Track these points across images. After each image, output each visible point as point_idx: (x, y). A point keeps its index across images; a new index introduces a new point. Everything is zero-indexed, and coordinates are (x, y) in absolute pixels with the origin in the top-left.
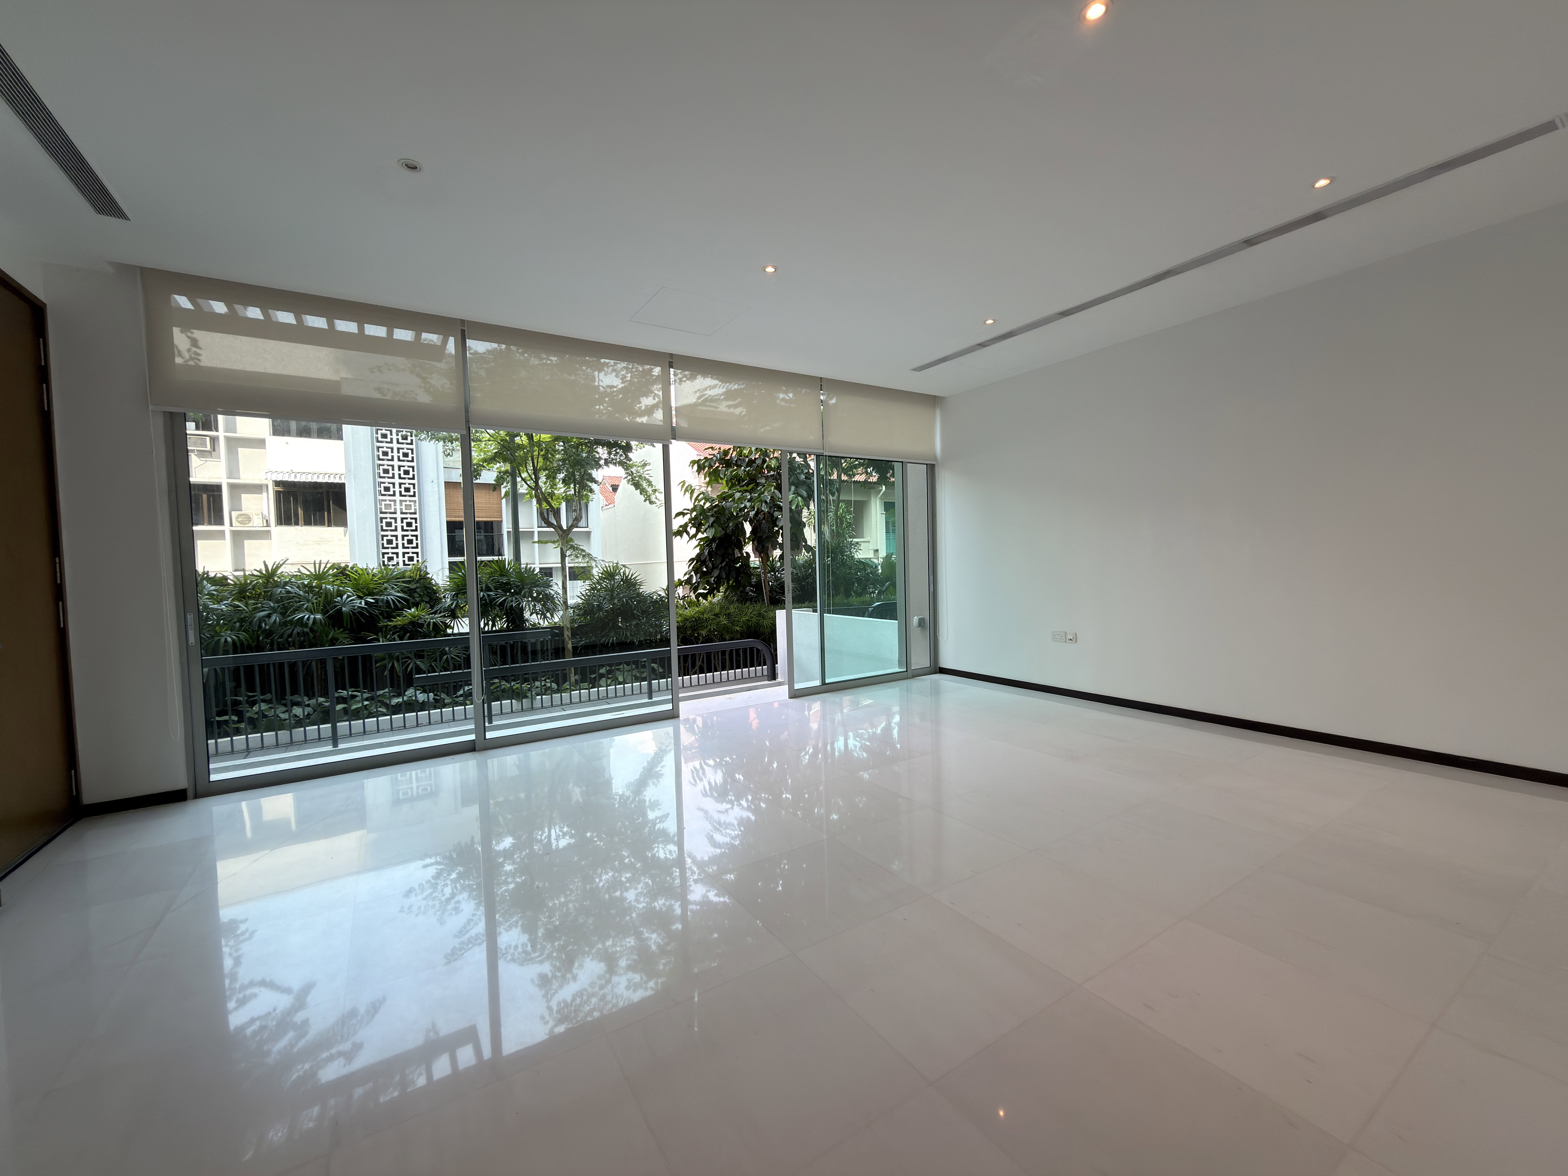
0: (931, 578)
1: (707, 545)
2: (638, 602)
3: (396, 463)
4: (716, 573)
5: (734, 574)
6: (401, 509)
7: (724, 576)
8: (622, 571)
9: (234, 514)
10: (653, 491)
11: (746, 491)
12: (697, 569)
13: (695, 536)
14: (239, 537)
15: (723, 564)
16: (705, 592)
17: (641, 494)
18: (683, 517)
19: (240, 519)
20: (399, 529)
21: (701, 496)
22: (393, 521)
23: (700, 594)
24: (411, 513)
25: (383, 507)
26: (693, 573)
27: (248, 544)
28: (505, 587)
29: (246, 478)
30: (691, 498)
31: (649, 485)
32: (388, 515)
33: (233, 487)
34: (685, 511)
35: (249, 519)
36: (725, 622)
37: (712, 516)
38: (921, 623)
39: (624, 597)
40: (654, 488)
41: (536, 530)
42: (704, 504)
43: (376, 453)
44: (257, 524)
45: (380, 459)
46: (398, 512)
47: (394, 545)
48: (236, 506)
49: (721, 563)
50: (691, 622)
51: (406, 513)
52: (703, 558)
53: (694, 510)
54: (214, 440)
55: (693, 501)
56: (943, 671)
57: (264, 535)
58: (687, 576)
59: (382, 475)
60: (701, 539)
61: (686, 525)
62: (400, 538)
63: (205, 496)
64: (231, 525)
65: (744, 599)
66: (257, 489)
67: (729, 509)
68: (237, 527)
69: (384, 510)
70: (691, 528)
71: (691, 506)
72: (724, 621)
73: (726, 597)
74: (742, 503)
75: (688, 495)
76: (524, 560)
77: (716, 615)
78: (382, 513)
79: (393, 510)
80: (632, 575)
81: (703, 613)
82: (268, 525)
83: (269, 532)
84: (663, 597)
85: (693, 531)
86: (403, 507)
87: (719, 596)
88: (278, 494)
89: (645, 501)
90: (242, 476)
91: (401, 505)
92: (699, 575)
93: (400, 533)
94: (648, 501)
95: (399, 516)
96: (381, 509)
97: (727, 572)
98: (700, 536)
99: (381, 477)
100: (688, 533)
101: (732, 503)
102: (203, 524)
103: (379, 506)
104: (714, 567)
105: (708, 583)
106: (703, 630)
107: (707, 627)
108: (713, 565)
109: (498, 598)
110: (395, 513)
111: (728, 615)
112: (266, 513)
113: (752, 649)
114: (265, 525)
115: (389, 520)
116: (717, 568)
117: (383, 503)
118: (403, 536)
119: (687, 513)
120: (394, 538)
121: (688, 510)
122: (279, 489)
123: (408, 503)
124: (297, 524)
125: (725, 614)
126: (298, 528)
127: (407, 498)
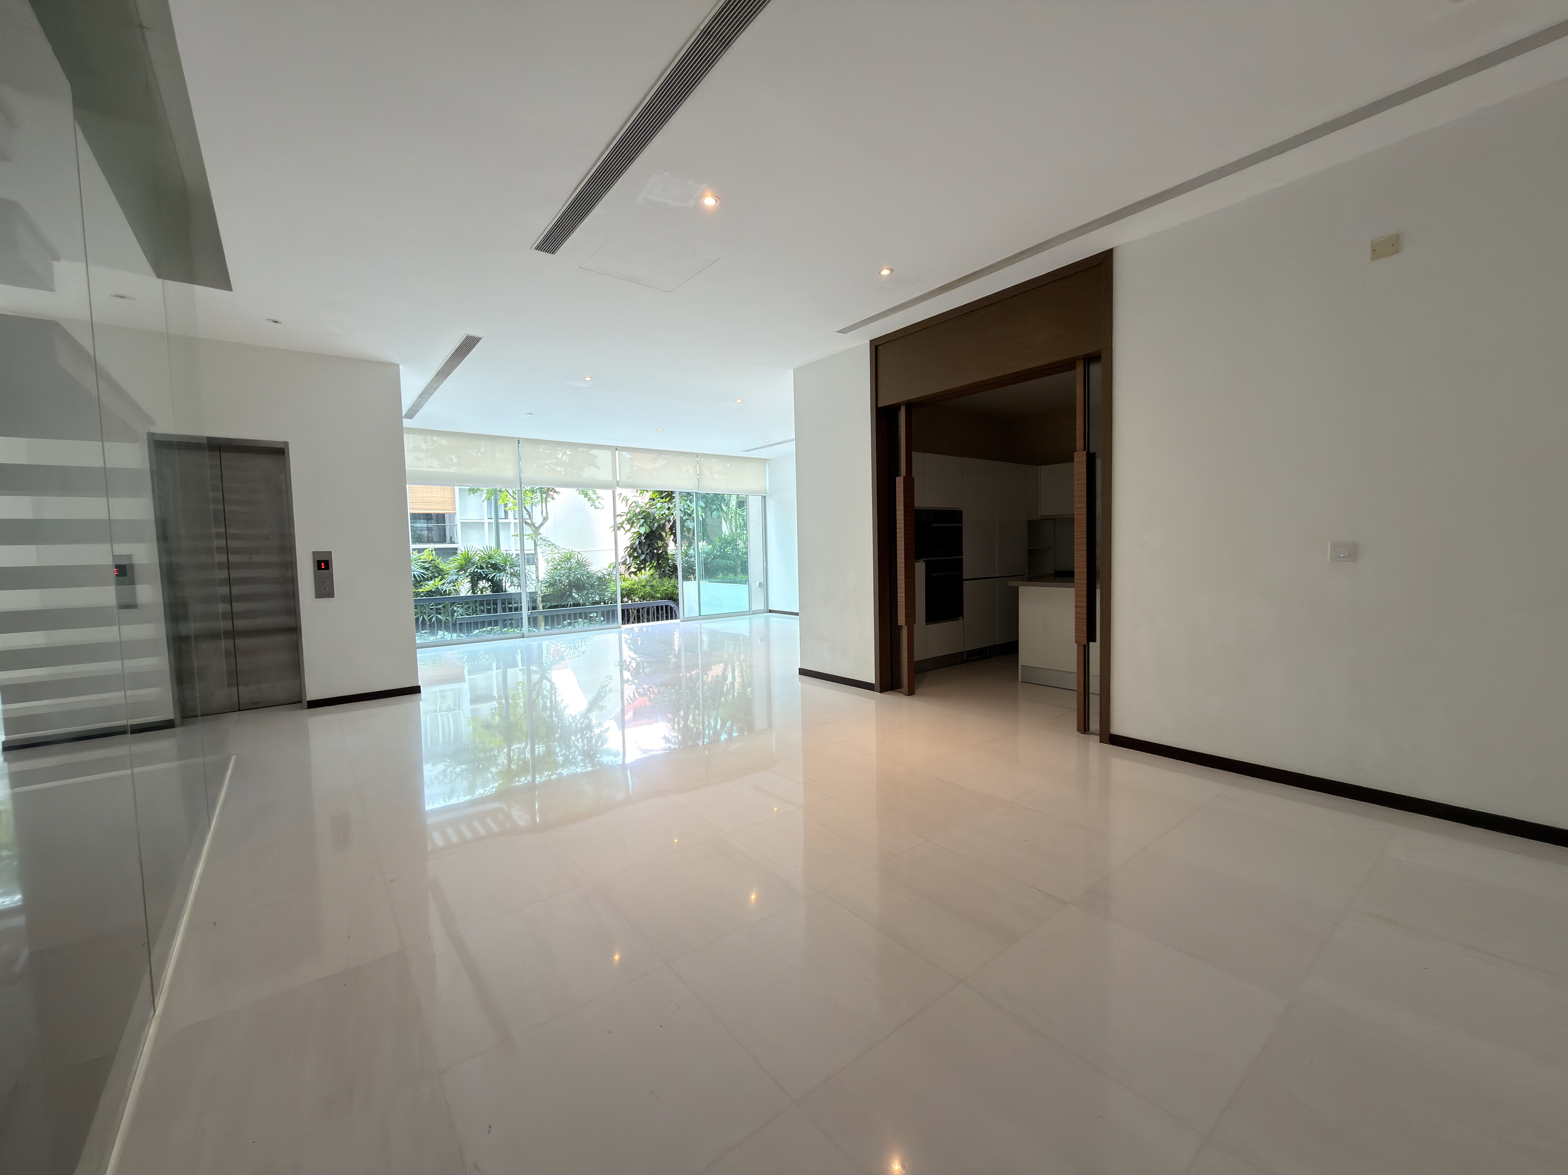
0: (765, 559)
1: (638, 538)
2: (588, 578)
4: (643, 557)
5: (655, 558)
7: (649, 560)
8: (576, 556)
10: (597, 497)
11: (665, 502)
12: (631, 554)
13: (629, 530)
15: (648, 551)
16: (636, 570)
17: (589, 501)
18: (621, 517)
21: (634, 504)
23: (632, 572)
26: (627, 557)
28: (495, 567)
30: (626, 506)
31: (594, 493)
34: (622, 514)
36: (650, 591)
37: (642, 518)
38: (760, 585)
39: (578, 574)
40: (597, 496)
42: (636, 509)
49: (647, 550)
50: (626, 591)
52: (634, 547)
53: (629, 512)
56: (770, 611)
58: (624, 559)
60: (634, 533)
61: (623, 523)
65: (663, 575)
67: (653, 514)
70: (626, 524)
71: (626, 510)
72: (648, 589)
73: (650, 574)
74: (662, 511)
75: (624, 503)
76: (503, 547)
77: (644, 586)
80: (583, 559)
81: (634, 585)
84: (605, 574)
85: (628, 527)
87: (646, 573)
89: (591, 506)
92: (632, 558)
94: (593, 506)
97: (651, 556)
98: (633, 530)
100: (624, 529)
101: (655, 510)
104: (642, 553)
105: (638, 564)
107: (637, 594)
108: (642, 551)
109: (490, 573)
111: (652, 586)
113: (667, 606)
116: (644, 553)
121: (625, 513)
125: (649, 584)
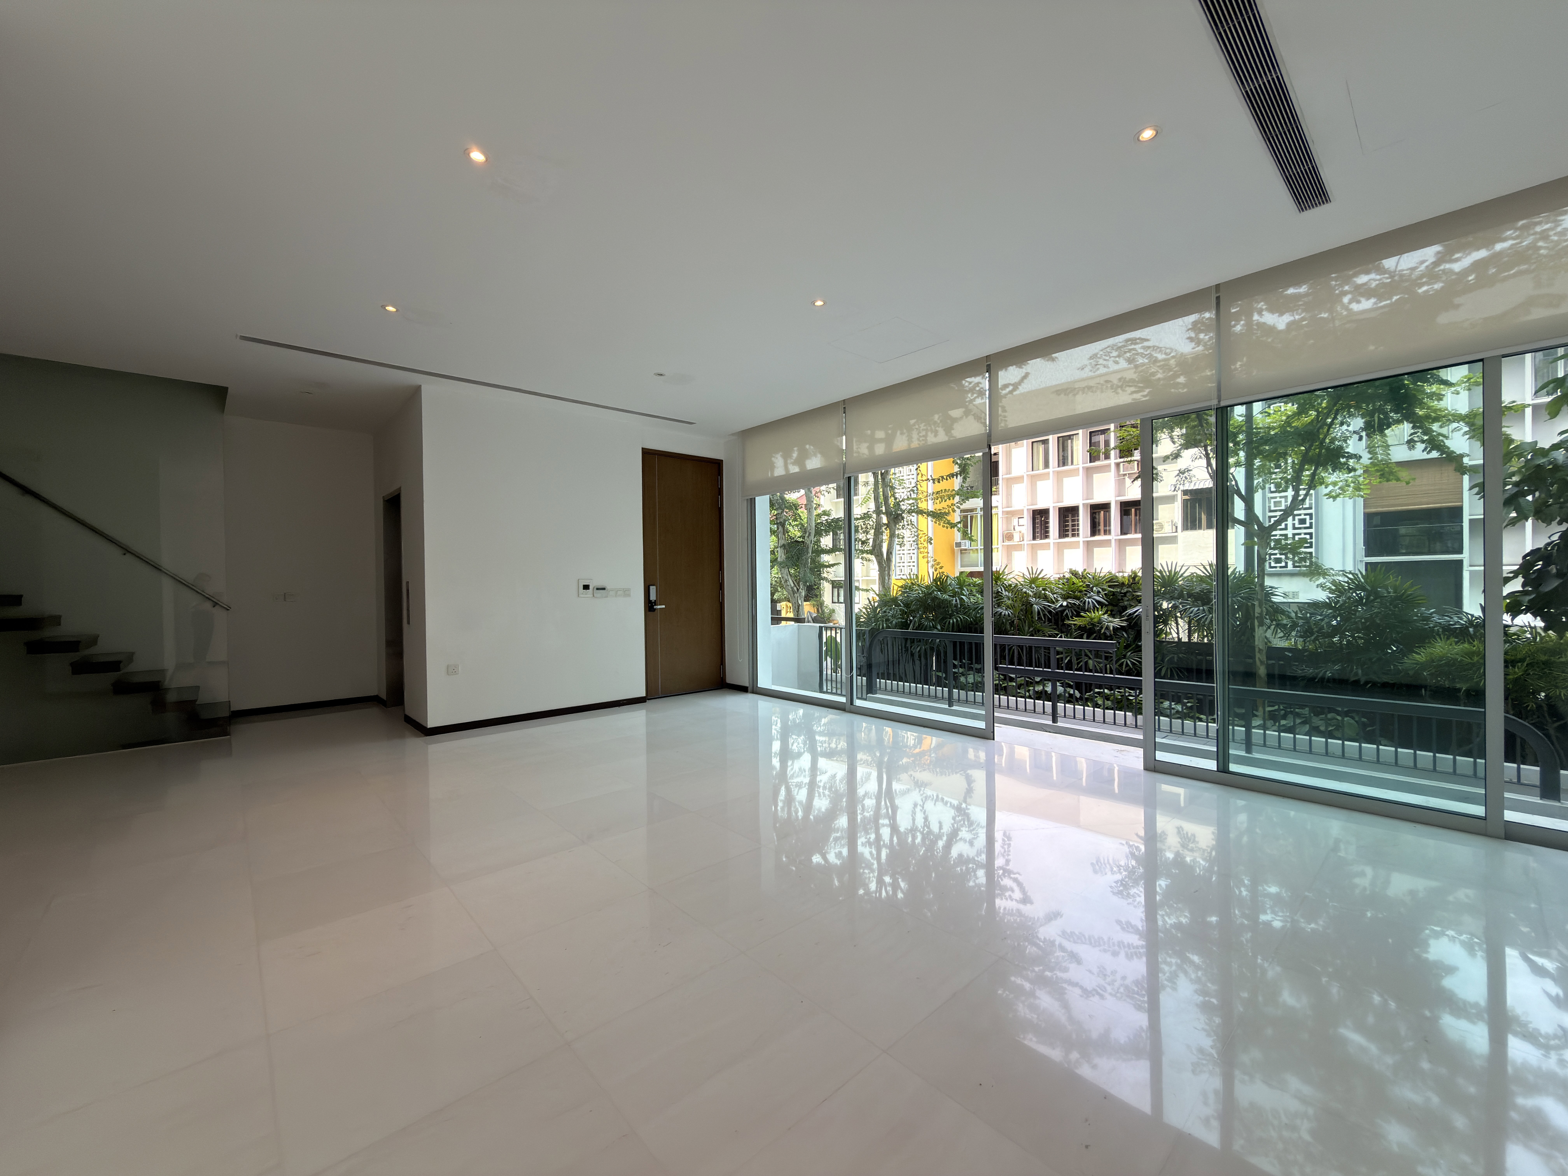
25: (1272, 505)
27: (1160, 548)
29: (1162, 491)
35: (1160, 526)
44: (1167, 531)
57: (1173, 540)
63: (1133, 510)
66: (1170, 500)
78: (1271, 511)
82: (1176, 532)
83: (1176, 537)
88: (1185, 503)
96: (1270, 507)
103: (1267, 505)
112: (1175, 520)
114: (1174, 531)
117: (1272, 501)
122: (1187, 497)
124: (1200, 528)
126: (1201, 532)
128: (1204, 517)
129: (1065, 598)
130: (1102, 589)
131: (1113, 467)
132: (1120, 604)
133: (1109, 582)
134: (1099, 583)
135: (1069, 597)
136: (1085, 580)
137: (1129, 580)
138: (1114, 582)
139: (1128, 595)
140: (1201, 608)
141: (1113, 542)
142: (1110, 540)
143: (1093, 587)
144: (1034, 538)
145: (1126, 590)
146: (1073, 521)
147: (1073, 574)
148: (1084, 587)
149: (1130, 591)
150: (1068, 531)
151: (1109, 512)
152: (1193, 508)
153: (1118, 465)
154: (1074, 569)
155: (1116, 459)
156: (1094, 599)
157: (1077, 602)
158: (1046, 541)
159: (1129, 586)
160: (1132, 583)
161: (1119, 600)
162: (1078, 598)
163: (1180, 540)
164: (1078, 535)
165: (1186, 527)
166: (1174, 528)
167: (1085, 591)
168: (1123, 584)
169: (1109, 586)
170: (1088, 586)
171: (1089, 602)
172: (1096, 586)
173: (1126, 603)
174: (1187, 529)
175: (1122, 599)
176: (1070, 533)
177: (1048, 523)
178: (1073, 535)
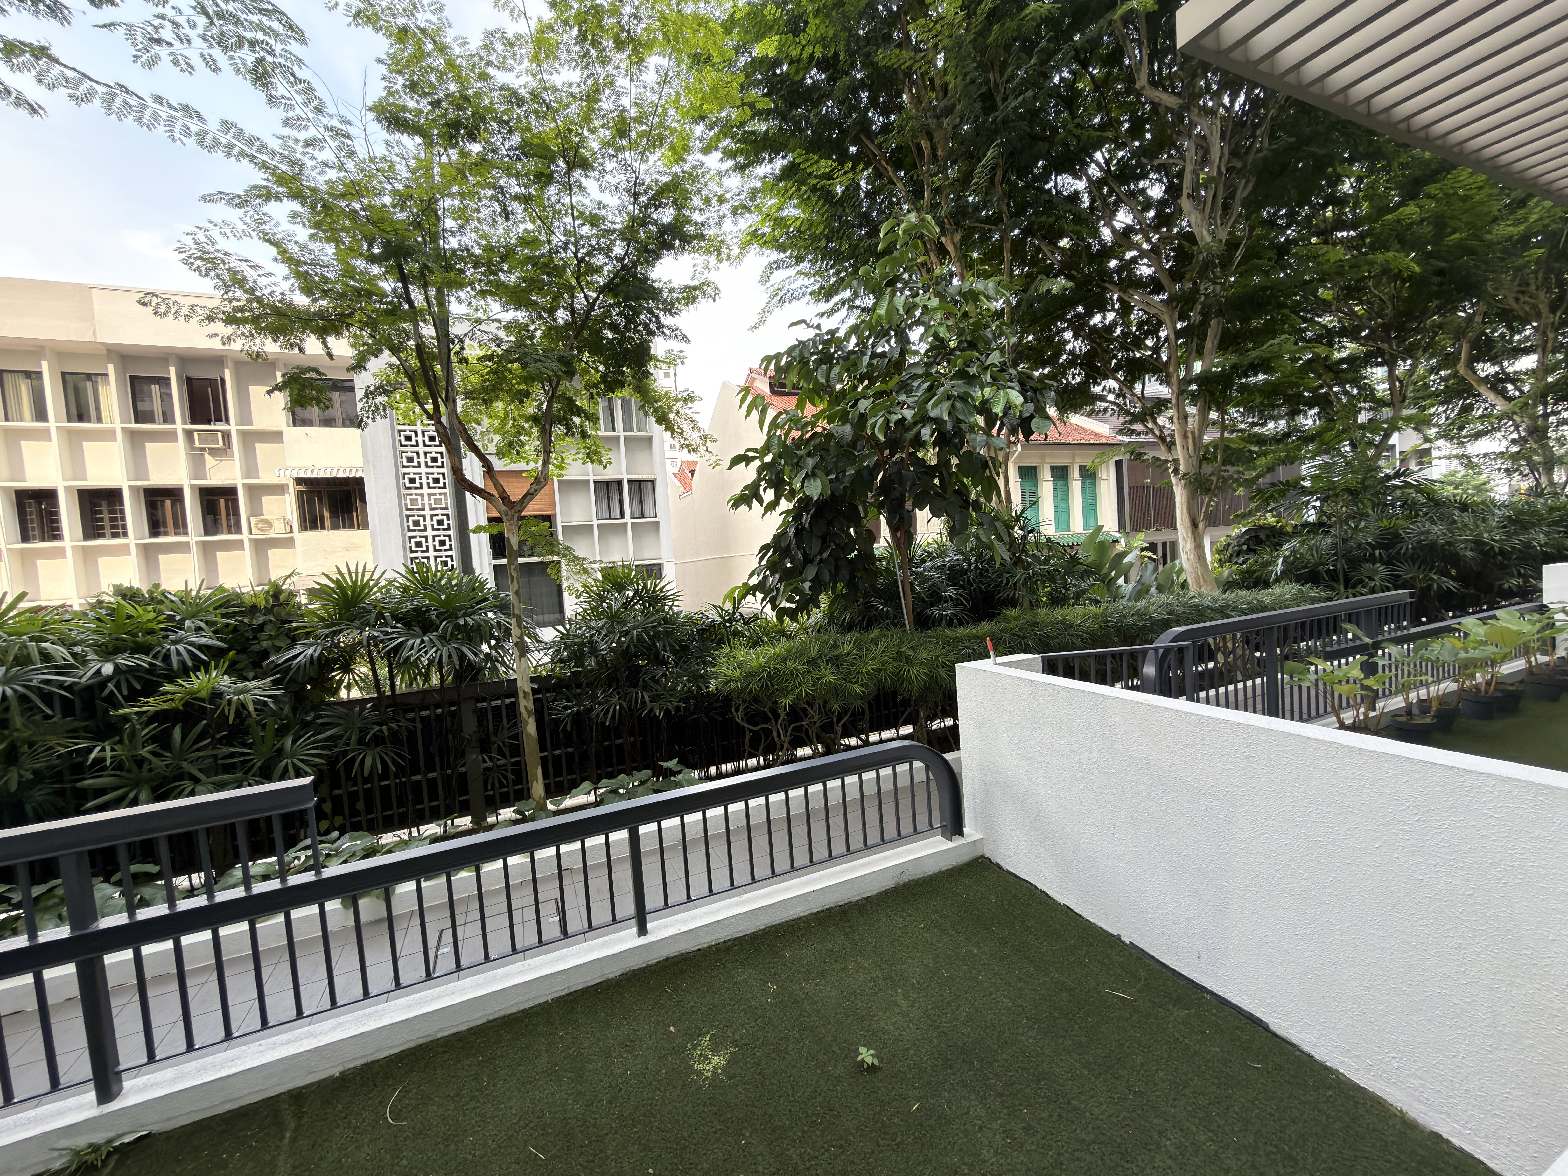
1: (795, 521)
3: (421, 449)
4: (811, 572)
5: (845, 573)
6: (430, 504)
7: (827, 578)
9: (253, 520)
13: (774, 506)
14: (261, 547)
15: (825, 555)
16: (794, 606)
18: (747, 465)
19: (260, 526)
20: (429, 528)
21: (782, 418)
22: (421, 519)
23: (784, 611)
24: (442, 509)
25: (409, 502)
27: (272, 553)
29: (266, 478)
30: (761, 425)
32: (415, 513)
33: (250, 488)
34: (751, 454)
35: (269, 525)
36: (831, 678)
41: (595, 523)
42: (788, 434)
43: (397, 438)
44: (278, 531)
45: (402, 445)
46: (427, 507)
47: (424, 548)
48: (256, 509)
49: (821, 552)
51: (436, 509)
53: (767, 448)
54: (227, 435)
55: (766, 428)
57: (288, 543)
59: (405, 464)
60: (784, 510)
61: (754, 484)
62: (430, 539)
63: (222, 501)
64: (251, 533)
65: (866, 622)
66: (278, 489)
68: (257, 535)
69: (409, 507)
70: (765, 490)
71: (761, 441)
73: (830, 616)
75: (755, 415)
77: (812, 662)
78: (408, 510)
79: (420, 506)
81: (789, 656)
82: (292, 532)
83: (292, 539)
85: (769, 495)
86: (432, 502)
87: (817, 615)
88: (300, 494)
90: (261, 474)
91: (430, 499)
92: (779, 575)
93: (429, 533)
95: (427, 513)
96: (406, 505)
97: (832, 568)
99: (404, 467)
102: (222, 533)
103: (403, 502)
104: (807, 560)
105: (797, 591)
106: (785, 696)
107: (793, 689)
108: (804, 555)
110: (423, 509)
112: (289, 517)
114: (288, 530)
115: (416, 518)
116: (811, 561)
117: (409, 498)
118: (434, 537)
119: (754, 458)
120: (423, 540)
121: (755, 450)
122: (300, 488)
123: (438, 496)
124: (323, 528)
125: (830, 660)
126: (325, 532)
127: (437, 491)
128: (326, 515)
129: (107, 652)
130: (207, 623)
131: (181, 436)
132: (253, 648)
133: (220, 606)
134: (199, 612)
135: (117, 651)
136: (162, 607)
137: (267, 601)
138: (234, 606)
139: (268, 627)
140: (426, 638)
141: (193, 547)
142: (188, 543)
143: (183, 620)
144: (25, 538)
145: (261, 619)
146: (111, 512)
147: (124, 597)
148: (160, 622)
149: (271, 621)
150: (102, 527)
151: (182, 501)
152: (311, 503)
153: (189, 434)
154: (126, 584)
155: (184, 423)
156: (191, 644)
157: (144, 661)
158: (56, 544)
159: (268, 611)
160: (273, 606)
161: (248, 639)
162: (145, 649)
163: (297, 542)
164: (125, 535)
165: (304, 527)
166: (288, 527)
167: (162, 629)
168: (253, 609)
169: (224, 616)
170: (170, 618)
171: (178, 653)
172: (193, 616)
173: (265, 644)
174: (306, 529)
175: (255, 638)
176: (108, 531)
177: (57, 513)
178: (115, 535)
